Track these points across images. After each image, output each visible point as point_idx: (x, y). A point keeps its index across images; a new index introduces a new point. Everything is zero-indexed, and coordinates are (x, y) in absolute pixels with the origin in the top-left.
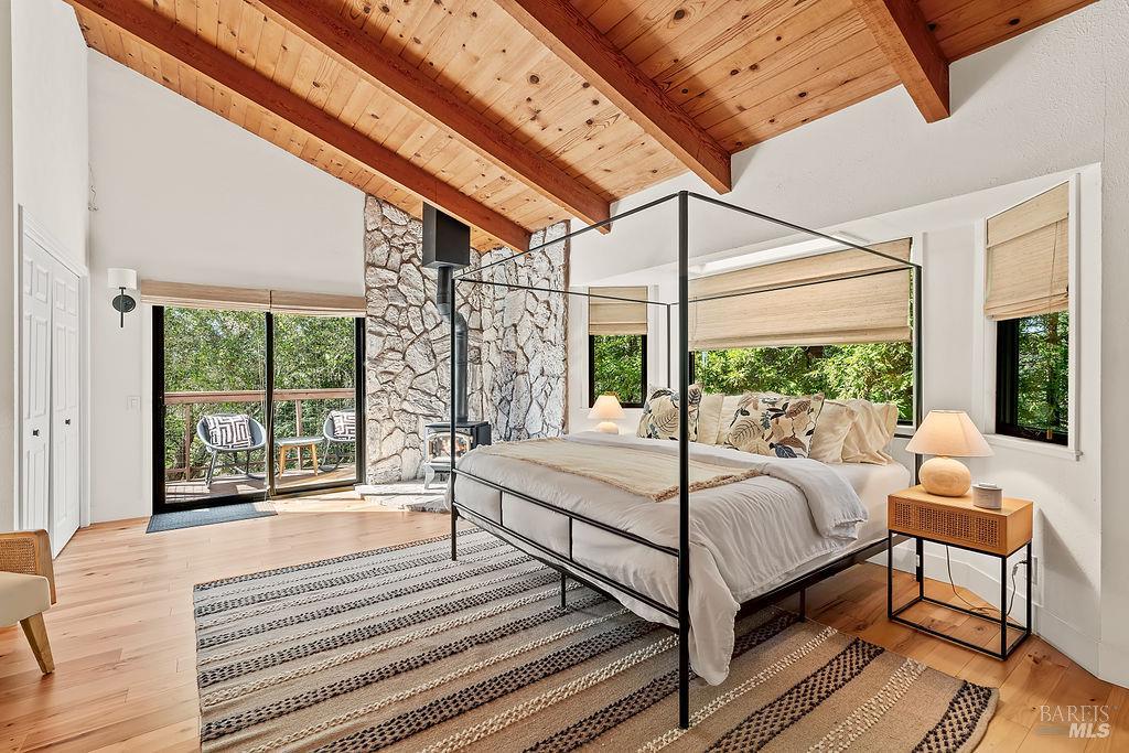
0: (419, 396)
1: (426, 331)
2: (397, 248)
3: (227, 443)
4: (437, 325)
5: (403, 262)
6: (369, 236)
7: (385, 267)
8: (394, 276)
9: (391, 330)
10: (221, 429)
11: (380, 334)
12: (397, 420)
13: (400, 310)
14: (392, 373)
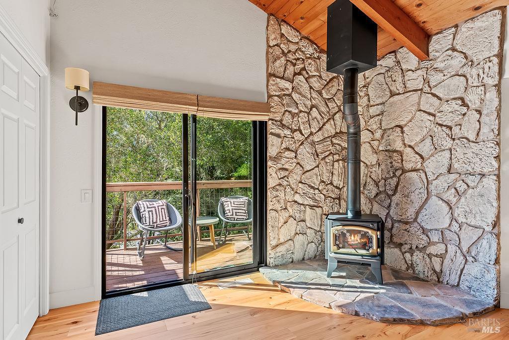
0: (307, 189)
1: (311, 134)
2: (291, 62)
3: (153, 223)
4: (320, 129)
5: (295, 74)
6: (271, 50)
7: (282, 78)
8: (288, 85)
9: (287, 132)
10: (149, 211)
11: (278, 136)
12: (291, 210)
13: (293, 115)
14: (286, 170)
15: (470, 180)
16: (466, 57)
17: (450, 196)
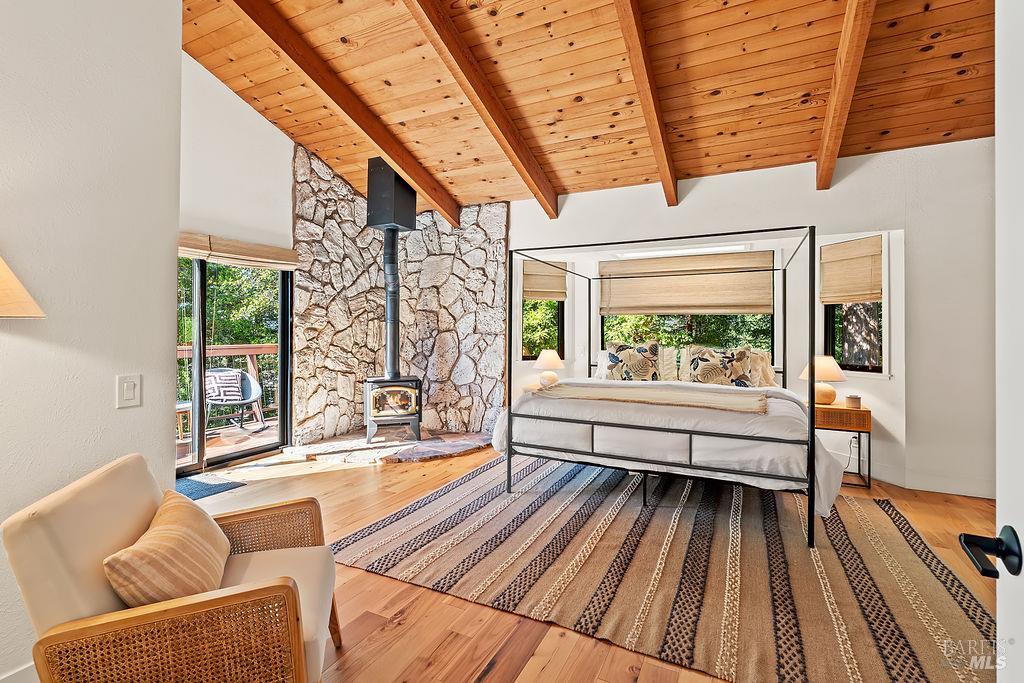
0: (339, 352)
1: (344, 288)
2: (322, 203)
4: (354, 283)
5: (326, 217)
6: (298, 187)
7: (312, 221)
8: (319, 230)
9: (317, 285)
11: (306, 289)
12: (320, 378)
13: (324, 265)
14: (315, 330)
15: (489, 339)
16: (486, 235)
17: (475, 353)
